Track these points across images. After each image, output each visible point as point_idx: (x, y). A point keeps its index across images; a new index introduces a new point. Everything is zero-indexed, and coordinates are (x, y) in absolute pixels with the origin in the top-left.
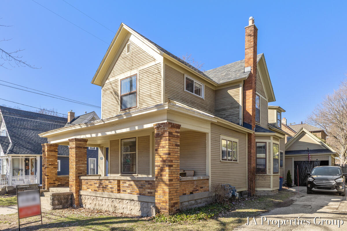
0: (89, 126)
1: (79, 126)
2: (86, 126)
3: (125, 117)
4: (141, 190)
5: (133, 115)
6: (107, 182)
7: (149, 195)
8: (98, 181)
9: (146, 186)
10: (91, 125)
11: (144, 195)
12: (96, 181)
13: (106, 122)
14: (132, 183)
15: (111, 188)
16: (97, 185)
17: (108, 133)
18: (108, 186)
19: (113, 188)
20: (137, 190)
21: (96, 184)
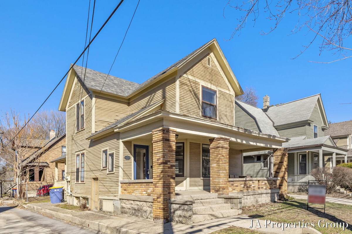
0: (247, 133)
1: (237, 128)
2: (243, 132)
3: (272, 138)
4: (271, 186)
5: (276, 139)
6: (251, 182)
7: (275, 188)
8: (243, 182)
9: (273, 183)
10: (249, 133)
11: (272, 189)
12: (242, 182)
13: (260, 136)
14: (266, 182)
15: (254, 187)
16: (243, 186)
17: (252, 143)
18: (251, 185)
19: (255, 187)
20: (269, 186)
21: (242, 184)
